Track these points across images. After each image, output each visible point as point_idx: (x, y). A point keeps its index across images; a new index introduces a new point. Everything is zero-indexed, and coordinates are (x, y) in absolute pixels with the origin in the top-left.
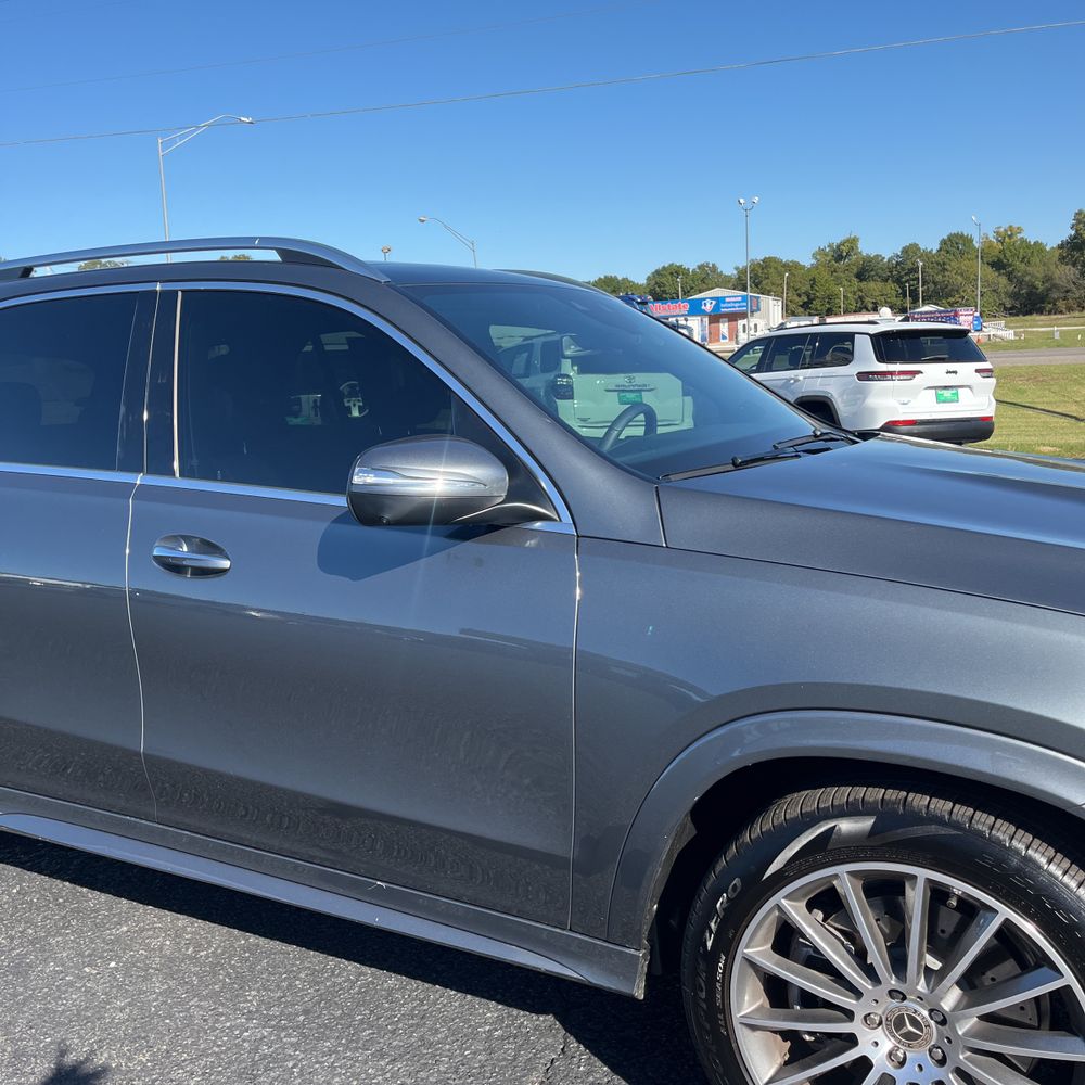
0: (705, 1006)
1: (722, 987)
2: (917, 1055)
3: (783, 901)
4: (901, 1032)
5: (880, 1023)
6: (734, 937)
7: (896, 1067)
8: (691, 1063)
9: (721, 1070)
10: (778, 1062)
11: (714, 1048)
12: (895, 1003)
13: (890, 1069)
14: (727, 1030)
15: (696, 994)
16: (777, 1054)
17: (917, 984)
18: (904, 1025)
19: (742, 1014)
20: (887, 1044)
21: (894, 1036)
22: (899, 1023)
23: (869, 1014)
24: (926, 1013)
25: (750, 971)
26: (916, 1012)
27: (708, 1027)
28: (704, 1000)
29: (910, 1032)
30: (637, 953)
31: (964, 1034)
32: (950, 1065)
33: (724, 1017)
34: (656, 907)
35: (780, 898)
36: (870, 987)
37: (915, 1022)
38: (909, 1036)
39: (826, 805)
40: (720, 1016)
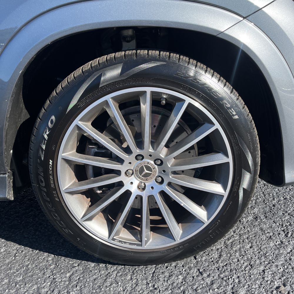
0: (45, 190)
1: (53, 177)
2: (150, 182)
3: (79, 122)
4: (142, 175)
5: (133, 174)
6: (55, 149)
7: (142, 191)
8: (45, 226)
9: (59, 218)
10: (87, 207)
11: (53, 210)
12: (139, 162)
13: (140, 193)
14: (59, 198)
15: (40, 185)
16: (85, 203)
17: (149, 149)
18: (144, 171)
19: (65, 188)
20: (136, 182)
21: (139, 178)
22: (142, 170)
23: (127, 171)
24: (152, 162)
25: (67, 165)
26: (148, 163)
27: (48, 199)
28: (44, 187)
29: (147, 173)
30: (4, 175)
31: (171, 166)
32: (166, 182)
33: (57, 192)
34: (12, 151)
35: (77, 121)
36: (128, 157)
37: (148, 168)
38: (146, 175)
39: (96, 64)
40: (54, 192)
